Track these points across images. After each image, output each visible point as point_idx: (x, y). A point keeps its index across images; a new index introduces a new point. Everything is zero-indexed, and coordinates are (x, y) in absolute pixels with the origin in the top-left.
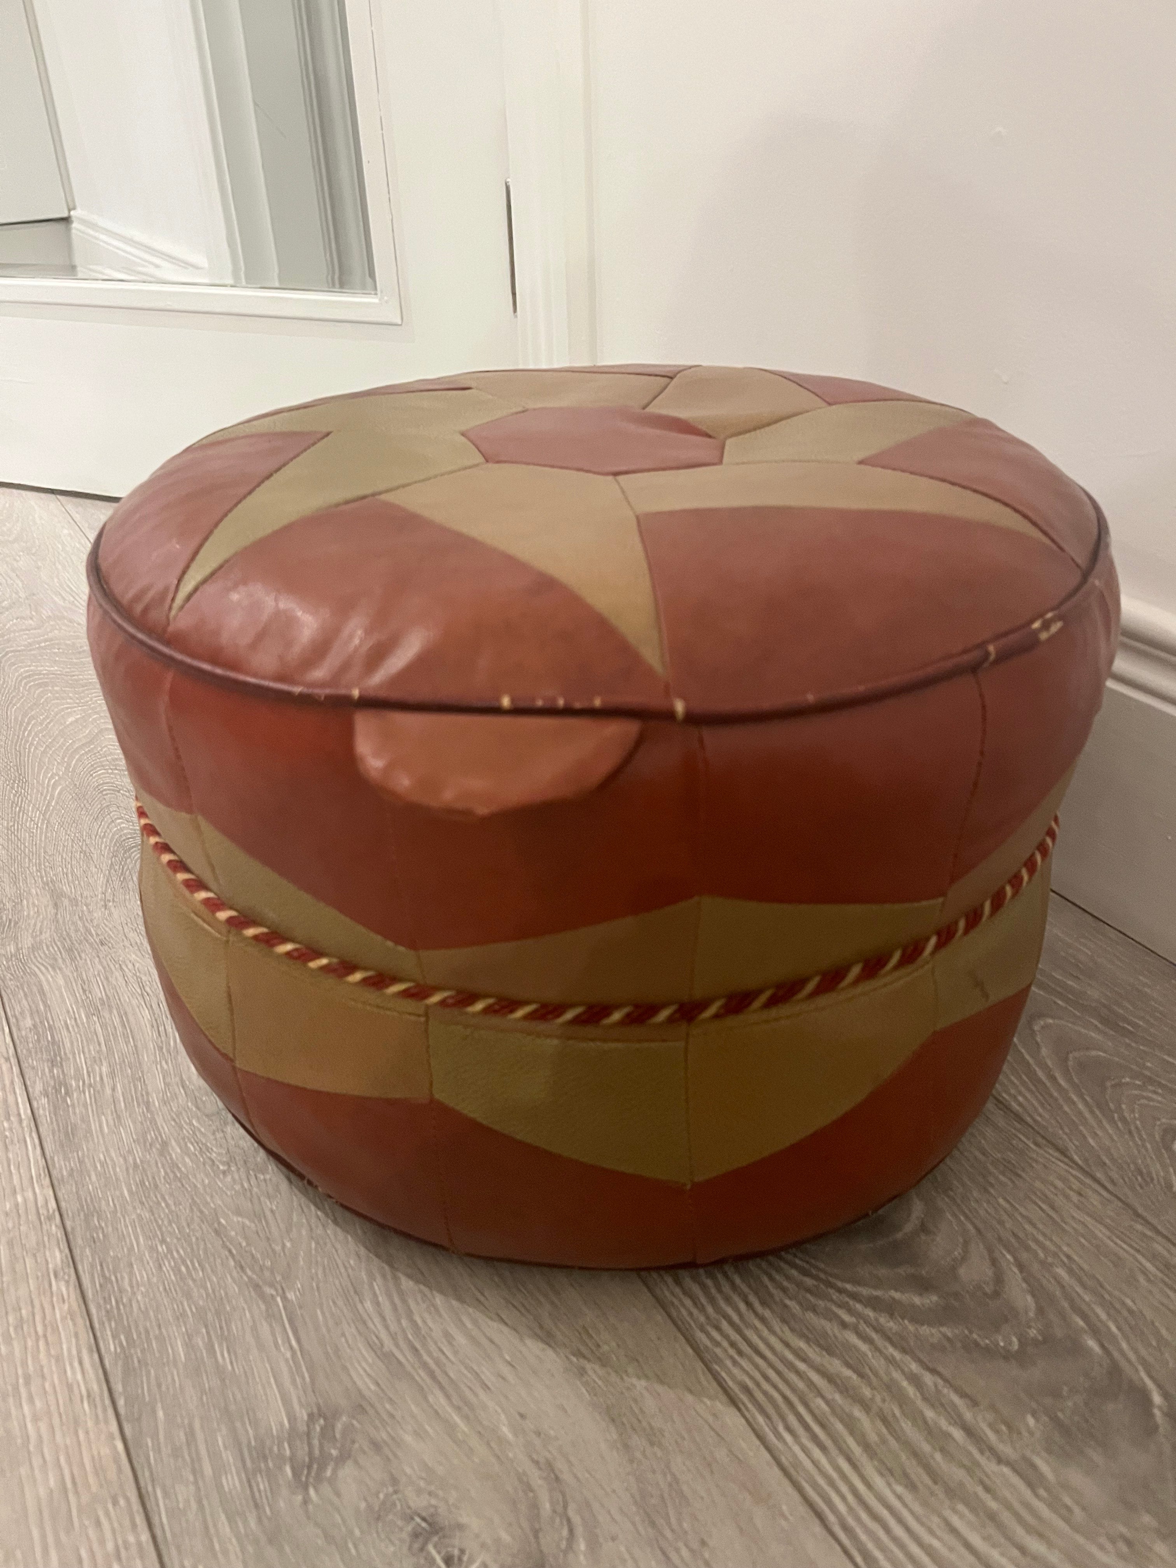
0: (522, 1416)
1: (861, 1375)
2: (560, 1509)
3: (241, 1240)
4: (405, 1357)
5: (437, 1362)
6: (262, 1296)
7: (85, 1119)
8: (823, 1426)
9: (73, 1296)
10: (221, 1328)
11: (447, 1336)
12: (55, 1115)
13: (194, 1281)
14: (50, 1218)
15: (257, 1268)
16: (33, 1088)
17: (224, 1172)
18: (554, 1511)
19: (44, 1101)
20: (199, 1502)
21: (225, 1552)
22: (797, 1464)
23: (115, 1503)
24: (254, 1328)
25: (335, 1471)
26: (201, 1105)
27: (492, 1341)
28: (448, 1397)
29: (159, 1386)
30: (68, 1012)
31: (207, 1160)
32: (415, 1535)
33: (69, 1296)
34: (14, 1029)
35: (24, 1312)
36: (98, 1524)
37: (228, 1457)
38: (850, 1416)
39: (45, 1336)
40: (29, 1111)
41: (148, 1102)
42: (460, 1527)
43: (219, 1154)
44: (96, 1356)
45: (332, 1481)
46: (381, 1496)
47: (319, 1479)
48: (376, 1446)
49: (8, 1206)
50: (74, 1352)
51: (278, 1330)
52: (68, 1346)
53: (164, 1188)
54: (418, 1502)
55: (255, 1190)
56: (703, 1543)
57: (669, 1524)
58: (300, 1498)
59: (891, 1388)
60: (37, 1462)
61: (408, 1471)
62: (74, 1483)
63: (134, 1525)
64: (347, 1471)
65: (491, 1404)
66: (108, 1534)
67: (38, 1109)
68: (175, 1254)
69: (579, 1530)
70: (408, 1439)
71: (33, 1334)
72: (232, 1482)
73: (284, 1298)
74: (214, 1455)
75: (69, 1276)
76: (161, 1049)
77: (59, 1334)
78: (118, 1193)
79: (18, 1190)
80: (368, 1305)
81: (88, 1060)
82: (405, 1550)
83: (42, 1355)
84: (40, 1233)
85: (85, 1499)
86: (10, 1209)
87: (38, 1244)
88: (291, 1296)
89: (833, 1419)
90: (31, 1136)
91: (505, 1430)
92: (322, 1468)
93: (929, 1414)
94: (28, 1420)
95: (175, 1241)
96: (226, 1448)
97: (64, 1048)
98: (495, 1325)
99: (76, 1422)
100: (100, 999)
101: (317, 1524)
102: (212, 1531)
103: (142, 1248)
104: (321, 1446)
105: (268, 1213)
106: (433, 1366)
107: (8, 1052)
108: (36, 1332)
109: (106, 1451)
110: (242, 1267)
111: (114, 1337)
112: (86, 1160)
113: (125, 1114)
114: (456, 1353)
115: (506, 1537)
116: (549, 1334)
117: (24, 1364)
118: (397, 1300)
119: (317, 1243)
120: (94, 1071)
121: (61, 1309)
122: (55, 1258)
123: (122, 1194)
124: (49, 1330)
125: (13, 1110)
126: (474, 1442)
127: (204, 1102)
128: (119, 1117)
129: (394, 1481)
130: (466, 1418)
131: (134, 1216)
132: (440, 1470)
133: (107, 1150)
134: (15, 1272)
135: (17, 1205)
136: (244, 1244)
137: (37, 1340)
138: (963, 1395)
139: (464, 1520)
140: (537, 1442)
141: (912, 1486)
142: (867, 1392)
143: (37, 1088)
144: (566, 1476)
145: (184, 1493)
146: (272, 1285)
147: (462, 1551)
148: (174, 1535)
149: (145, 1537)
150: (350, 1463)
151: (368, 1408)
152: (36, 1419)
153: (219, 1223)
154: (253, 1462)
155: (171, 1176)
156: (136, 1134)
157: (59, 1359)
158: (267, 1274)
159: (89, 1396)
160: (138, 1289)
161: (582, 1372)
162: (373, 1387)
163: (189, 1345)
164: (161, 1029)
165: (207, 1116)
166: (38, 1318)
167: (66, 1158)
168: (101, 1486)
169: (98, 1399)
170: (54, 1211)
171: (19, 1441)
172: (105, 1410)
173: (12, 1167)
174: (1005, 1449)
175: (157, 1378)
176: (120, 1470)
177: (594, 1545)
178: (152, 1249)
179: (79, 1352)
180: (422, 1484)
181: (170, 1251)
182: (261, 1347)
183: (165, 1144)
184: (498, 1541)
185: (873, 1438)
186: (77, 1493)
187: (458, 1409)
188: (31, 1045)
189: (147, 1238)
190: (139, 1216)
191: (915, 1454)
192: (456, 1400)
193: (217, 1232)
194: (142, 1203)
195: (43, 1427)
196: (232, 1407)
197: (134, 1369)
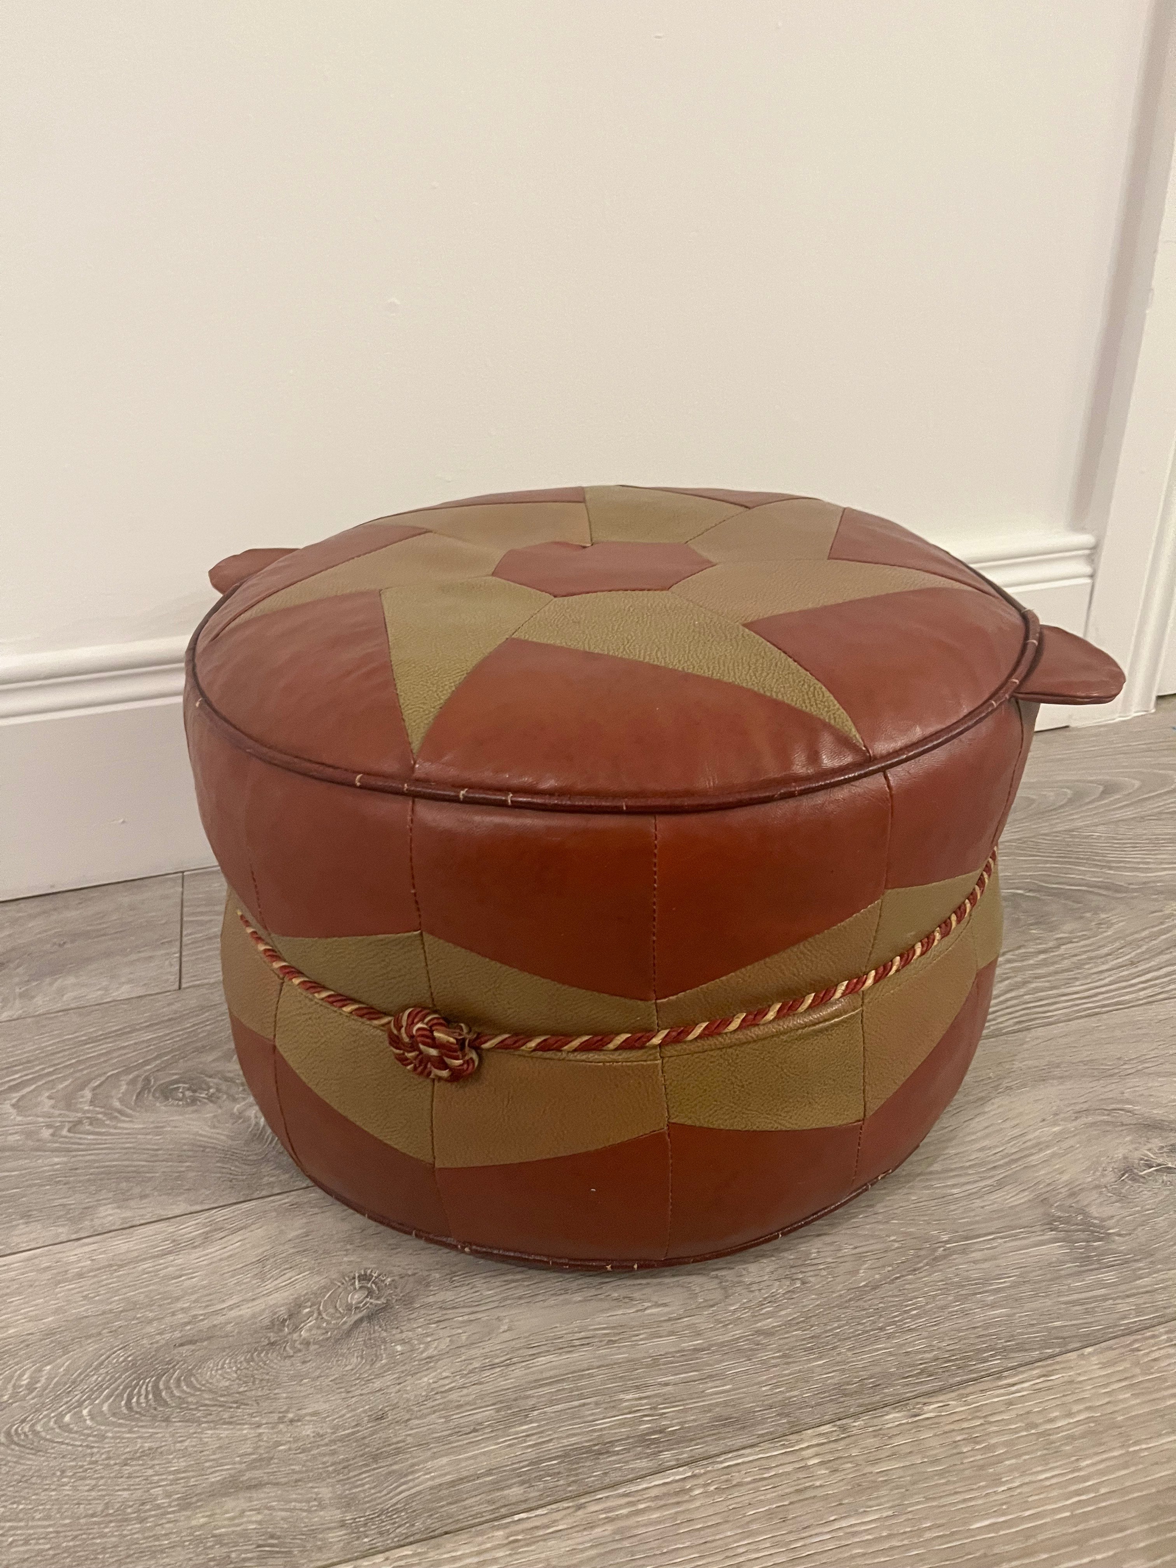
0: (1044, 1120)
1: (1008, 978)
2: (1106, 1112)
3: (886, 1270)
4: (1000, 1174)
5: (1003, 1158)
6: (945, 1257)
7: (709, 1409)
8: (1041, 1000)
9: (941, 1398)
10: (976, 1284)
11: (981, 1150)
12: (692, 1440)
13: (927, 1304)
14: (843, 1429)
15: (917, 1260)
16: (642, 1469)
17: (803, 1283)
18: (1108, 1115)
19: (667, 1455)
20: (1128, 1296)
21: (1163, 1281)
22: (1066, 1014)
23: (1138, 1350)
24: (975, 1262)
25: (1095, 1218)
26: (711, 1303)
27: (987, 1127)
28: (1032, 1154)
29: (1033, 1325)
30: (509, 1446)
31: (786, 1296)
32: (1134, 1180)
33: (941, 1402)
34: (524, 1506)
35: (958, 1438)
36: (1155, 1360)
37: (1090, 1279)
38: (1034, 989)
39: (985, 1417)
40: (681, 1469)
41: (694, 1350)
42: (1125, 1158)
43: (780, 1287)
44: (1005, 1374)
45: (1103, 1220)
46: (1110, 1195)
47: (1102, 1227)
48: (1073, 1195)
49: (823, 1472)
50: (1002, 1391)
51: (977, 1247)
52: (995, 1397)
53: (816, 1330)
54: (1110, 1177)
55: (829, 1260)
56: (1119, 1059)
57: (1109, 1070)
58: (1117, 1238)
59: (1016, 970)
60: (1110, 1409)
61: (1090, 1179)
62: (1126, 1379)
63: (1153, 1337)
64: (1094, 1211)
65: (1037, 1133)
66: (1162, 1352)
67: (678, 1460)
68: (897, 1319)
69: (1119, 1106)
70: (1065, 1177)
71: (983, 1428)
72: (1110, 1276)
73: (947, 1242)
74: (1089, 1288)
75: (918, 1403)
76: (614, 1342)
77: (982, 1405)
78: (819, 1369)
79: (802, 1464)
80: (955, 1191)
81: (608, 1415)
82: (1145, 1186)
83: (1005, 1417)
84: (863, 1436)
85: (1137, 1371)
86: (827, 1469)
87: (875, 1436)
88: (945, 1238)
89: (1036, 995)
90: (722, 1462)
91: (1056, 1129)
92: (1094, 1225)
93: (1031, 962)
94: (1072, 1421)
95: (882, 1319)
96: (1083, 1280)
97: (582, 1443)
98: (973, 1124)
99: (1071, 1382)
100: (497, 1412)
101: (1134, 1230)
102: (1149, 1289)
103: (889, 1345)
104: (1077, 1224)
105: (857, 1250)
106: (1006, 1160)
107: (568, 1507)
108: (981, 1424)
109: (1094, 1359)
110: (915, 1270)
111: (985, 1360)
112: (766, 1403)
113: (707, 1370)
114: (996, 1147)
115: (1128, 1139)
116: (982, 1098)
117: (1015, 1431)
118: (952, 1174)
119: (893, 1219)
120: (627, 1407)
121: (957, 1407)
122: (895, 1418)
123: (819, 1366)
124: (978, 1414)
125: (677, 1487)
126: (1065, 1145)
127: (706, 1301)
128: (710, 1376)
129: (1097, 1187)
130: (1048, 1147)
131: (849, 1354)
132: (1087, 1163)
133: (759, 1383)
134: (910, 1452)
135: (822, 1463)
136: (890, 1268)
137: (990, 1423)
138: (1019, 947)
139: (1121, 1156)
140: (1062, 1116)
141: (1077, 979)
142: (1018, 979)
143: (643, 1464)
144: (1085, 1106)
145: (1123, 1306)
146: (935, 1250)
147: (1142, 1159)
148: (1156, 1311)
149: (1161, 1329)
150: (1087, 1210)
151: (1044, 1196)
152: (1070, 1415)
153: (864, 1286)
154: (1092, 1264)
155: (801, 1325)
156: (739, 1358)
157: (1010, 1403)
158: (922, 1253)
159: (1044, 1376)
160: (934, 1346)
161: (1009, 1088)
162: (1026, 1193)
163: (993, 1306)
164: (577, 1343)
165: (726, 1297)
166: (965, 1425)
167: (763, 1421)
168: (1125, 1360)
169: (1050, 1369)
170: (835, 1426)
171: (1092, 1425)
172: (1058, 1363)
173: (765, 1476)
174: (1051, 944)
175: (1026, 1327)
176: (1111, 1348)
177: (1128, 1101)
178: (890, 1337)
179: (1001, 1387)
180: (1098, 1174)
181: (894, 1323)
182: (994, 1258)
183: (759, 1332)
184: (1132, 1142)
185: (1047, 984)
186: (1133, 1376)
187: (1041, 1150)
188: (561, 1482)
189: (877, 1340)
190: (849, 1350)
191: (1056, 973)
192: (1033, 1151)
193: (875, 1288)
194: (834, 1348)
195: (1075, 1408)
196: (1049, 1276)
197: (1017, 1344)
